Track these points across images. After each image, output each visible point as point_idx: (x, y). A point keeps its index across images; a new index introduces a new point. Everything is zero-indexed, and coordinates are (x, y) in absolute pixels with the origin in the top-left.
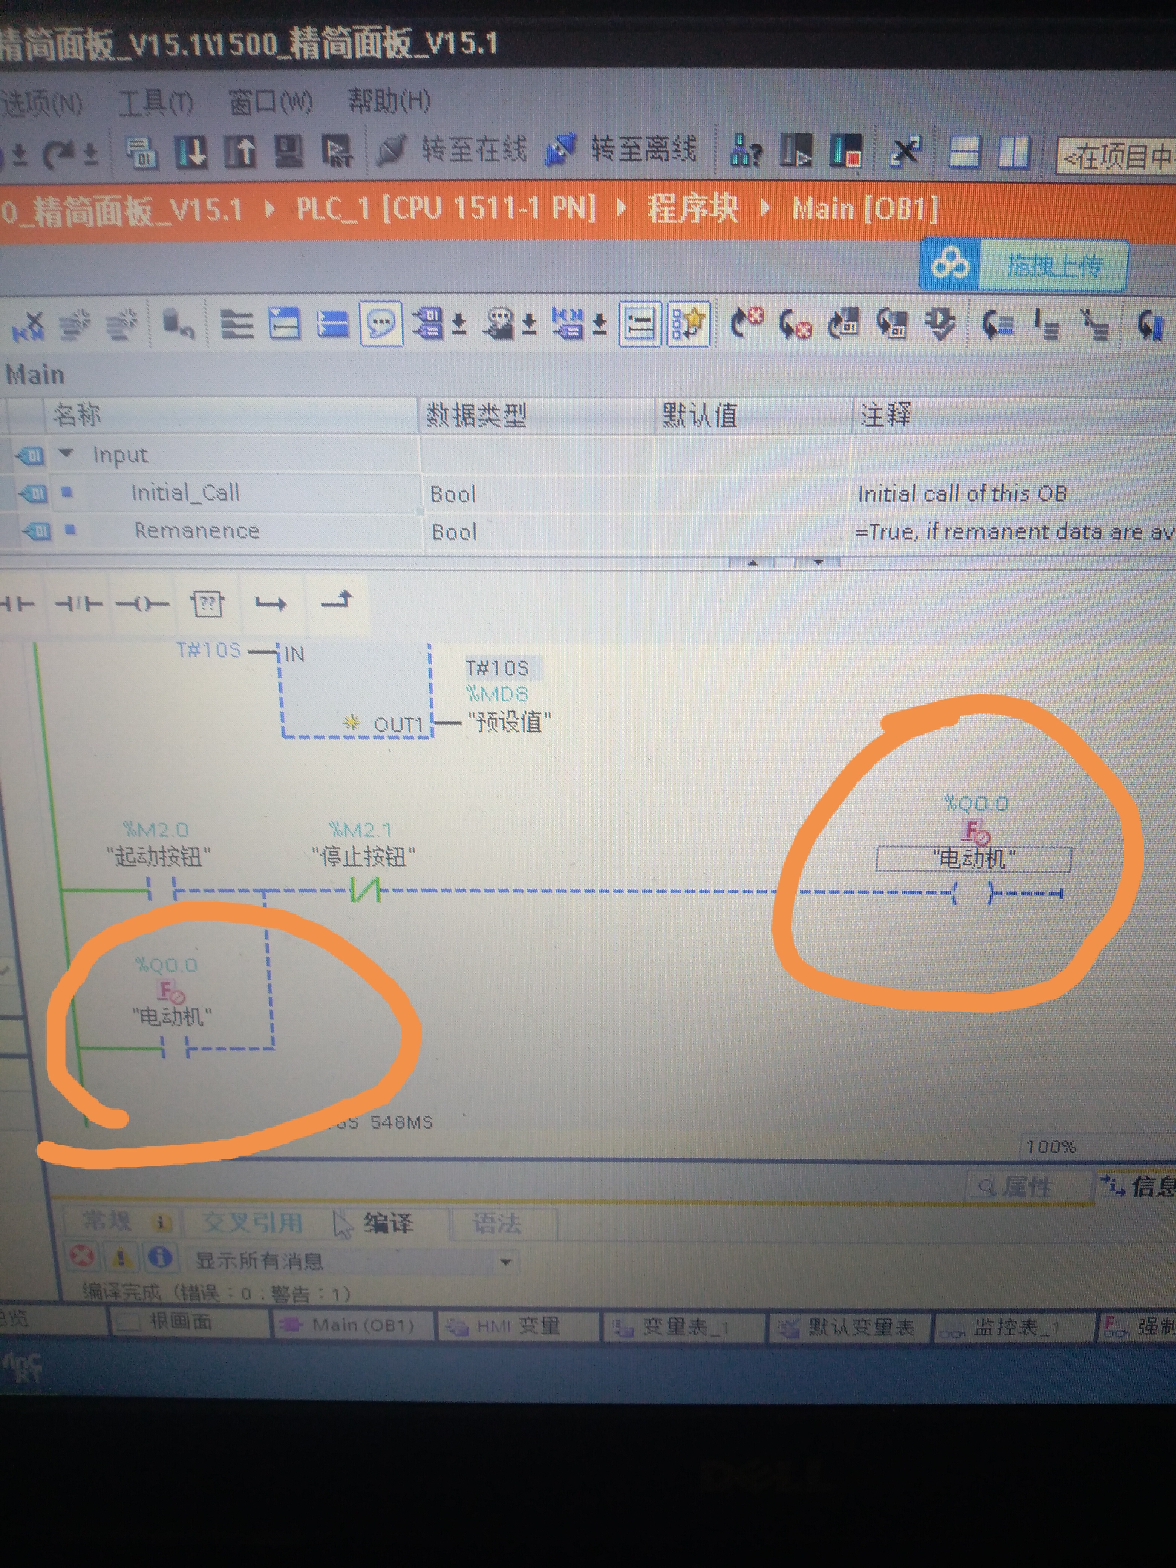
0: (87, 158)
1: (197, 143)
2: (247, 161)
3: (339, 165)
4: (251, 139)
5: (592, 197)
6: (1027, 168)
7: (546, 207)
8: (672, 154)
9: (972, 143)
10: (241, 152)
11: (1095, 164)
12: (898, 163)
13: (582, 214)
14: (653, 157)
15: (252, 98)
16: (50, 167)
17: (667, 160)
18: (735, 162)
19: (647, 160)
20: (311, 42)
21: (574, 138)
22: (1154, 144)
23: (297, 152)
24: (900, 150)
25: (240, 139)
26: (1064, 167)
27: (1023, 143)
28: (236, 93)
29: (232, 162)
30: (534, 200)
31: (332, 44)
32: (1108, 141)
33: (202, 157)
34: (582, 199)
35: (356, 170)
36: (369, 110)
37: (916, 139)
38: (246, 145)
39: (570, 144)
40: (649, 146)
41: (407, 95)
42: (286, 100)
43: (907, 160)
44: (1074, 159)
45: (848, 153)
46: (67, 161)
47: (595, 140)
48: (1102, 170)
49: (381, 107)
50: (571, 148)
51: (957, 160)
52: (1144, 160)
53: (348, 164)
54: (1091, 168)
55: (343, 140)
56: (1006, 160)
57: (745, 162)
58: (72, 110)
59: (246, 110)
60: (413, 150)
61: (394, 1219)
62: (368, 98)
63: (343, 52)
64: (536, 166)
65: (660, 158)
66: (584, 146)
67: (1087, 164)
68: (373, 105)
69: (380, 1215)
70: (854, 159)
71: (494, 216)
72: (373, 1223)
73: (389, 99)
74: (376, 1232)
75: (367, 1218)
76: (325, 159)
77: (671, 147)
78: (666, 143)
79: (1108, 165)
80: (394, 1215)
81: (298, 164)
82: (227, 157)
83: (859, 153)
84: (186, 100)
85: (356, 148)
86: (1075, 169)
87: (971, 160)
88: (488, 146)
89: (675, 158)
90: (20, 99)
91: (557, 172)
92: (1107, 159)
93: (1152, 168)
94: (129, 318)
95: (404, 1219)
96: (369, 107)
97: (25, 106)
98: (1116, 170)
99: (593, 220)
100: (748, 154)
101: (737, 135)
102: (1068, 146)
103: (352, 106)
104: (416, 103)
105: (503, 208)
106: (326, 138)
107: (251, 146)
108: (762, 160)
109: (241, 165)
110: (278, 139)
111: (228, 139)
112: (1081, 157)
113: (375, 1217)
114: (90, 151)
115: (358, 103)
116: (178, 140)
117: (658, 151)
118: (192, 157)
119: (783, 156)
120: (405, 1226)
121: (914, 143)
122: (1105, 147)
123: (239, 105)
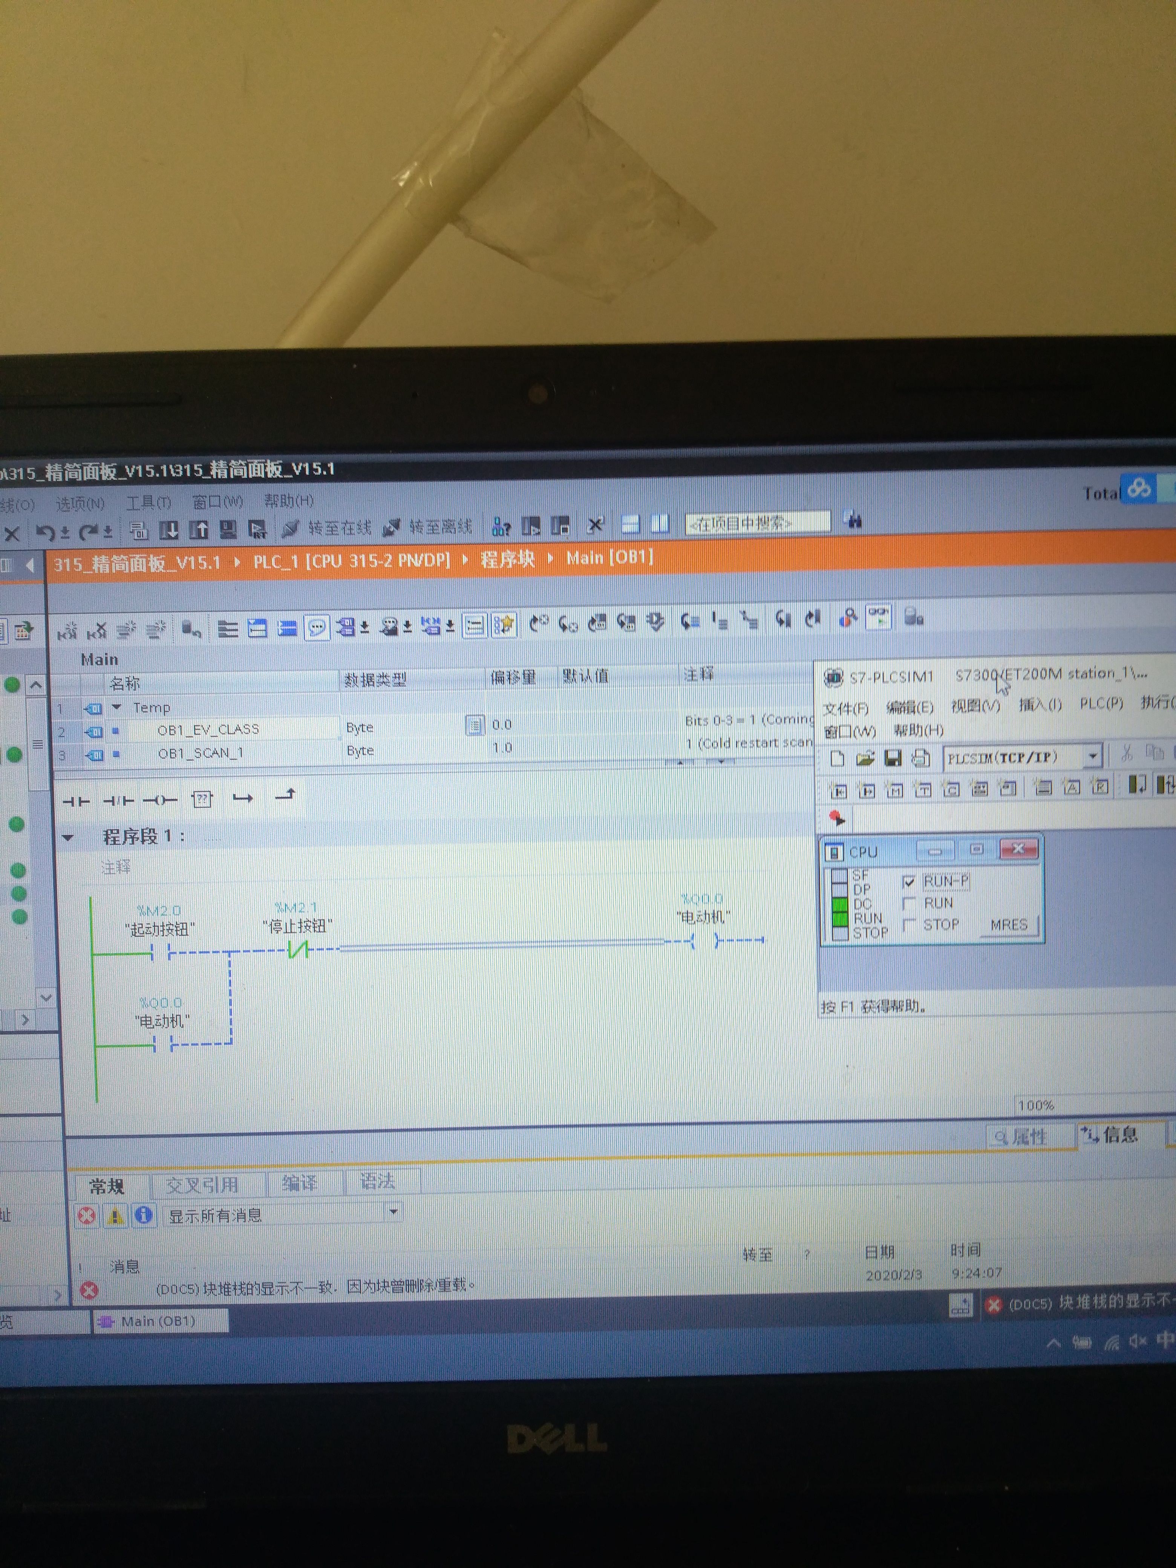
1: (173, 525)
2: (203, 535)
3: (259, 537)
4: (206, 523)
9: (635, 519)
10: (200, 530)
11: (708, 528)
12: (591, 531)
15: (207, 500)
18: (495, 533)
21: (399, 520)
23: (234, 529)
24: (592, 524)
25: (199, 522)
26: (690, 531)
27: (664, 518)
28: (197, 497)
29: (194, 536)
32: (715, 515)
33: (176, 533)
35: (269, 540)
36: (277, 507)
38: (202, 526)
39: (397, 524)
41: (300, 498)
42: (227, 501)
43: (596, 529)
44: (695, 526)
48: (712, 532)
49: (284, 504)
50: (397, 526)
51: (626, 528)
53: (264, 537)
54: (707, 531)
57: (501, 533)
59: (203, 506)
60: (303, 529)
62: (276, 499)
64: (377, 537)
65: (451, 532)
66: (405, 525)
67: (704, 528)
68: (279, 504)
73: (289, 500)
77: (456, 526)
78: (454, 523)
79: (716, 528)
82: (191, 533)
84: (167, 501)
85: (268, 528)
86: (696, 532)
87: (635, 528)
88: (348, 525)
89: (458, 532)
90: (67, 502)
91: (389, 540)
92: (715, 525)
93: (743, 530)
94: (160, 626)
96: (277, 504)
97: (70, 506)
98: (721, 531)
102: (691, 519)
103: (267, 504)
104: (305, 502)
106: (250, 522)
110: (222, 522)
111: (191, 523)
112: (699, 525)
114: (108, 530)
115: (270, 502)
117: (449, 528)
118: (170, 533)
119: (523, 528)
122: (713, 519)
123: (199, 504)
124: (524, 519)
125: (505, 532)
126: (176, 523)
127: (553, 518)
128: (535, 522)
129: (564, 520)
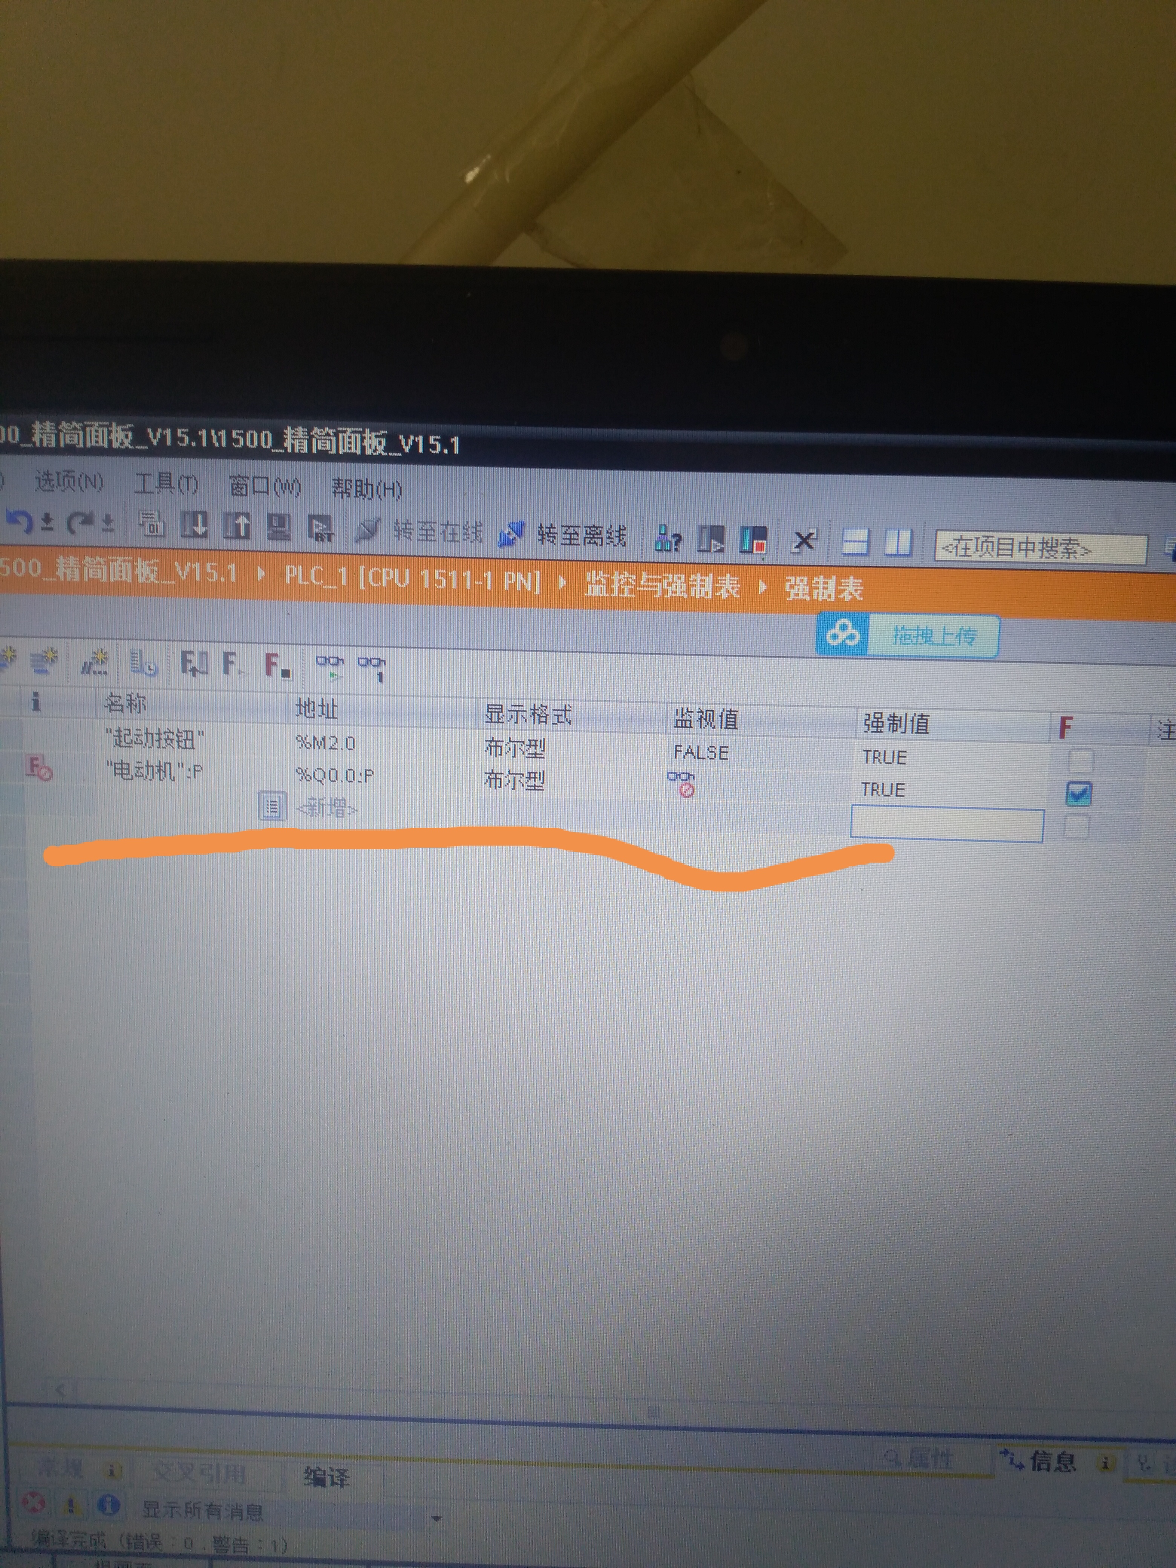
0: (104, 526)
1: (200, 517)
2: (243, 533)
3: (322, 540)
4: (247, 515)
5: (538, 573)
6: (910, 555)
7: (498, 580)
8: (605, 541)
9: (863, 534)
10: (238, 526)
11: (969, 552)
13: (528, 587)
14: (590, 543)
15: (249, 483)
17: (602, 545)
19: (584, 544)
21: (523, 525)
22: (1019, 537)
25: (238, 515)
26: (941, 555)
27: (906, 536)
28: (236, 478)
30: (489, 575)
31: (319, 442)
32: (979, 534)
33: (204, 529)
34: (529, 575)
35: (335, 545)
36: (349, 496)
37: (814, 531)
38: (242, 520)
40: (587, 534)
41: (382, 485)
42: (278, 485)
44: (950, 548)
45: (755, 542)
47: (541, 527)
48: (975, 557)
49: (359, 494)
50: (520, 533)
51: (849, 548)
52: (1012, 550)
53: (329, 540)
54: (966, 556)
55: (325, 519)
56: (891, 549)
58: (95, 487)
59: (244, 492)
60: (386, 531)
61: (332, 1473)
62: (348, 487)
63: (328, 448)
64: (490, 547)
65: (596, 543)
66: (531, 532)
67: (962, 552)
68: (353, 492)
69: (320, 1470)
70: (760, 547)
71: (454, 586)
72: (312, 1477)
73: (367, 488)
74: (315, 1486)
75: (306, 1472)
76: (310, 536)
77: (604, 535)
78: (601, 531)
79: (980, 553)
80: (332, 1470)
81: (287, 538)
83: (765, 542)
84: (192, 482)
85: (337, 527)
86: (952, 557)
87: (862, 548)
88: (450, 529)
89: (608, 544)
90: (51, 477)
91: (507, 552)
92: (979, 548)
93: (1019, 557)
95: (342, 1474)
96: (349, 493)
97: (55, 483)
98: (984, 558)
99: (538, 592)
100: (670, 542)
101: (661, 526)
102: (945, 538)
103: (335, 493)
104: (389, 492)
105: (461, 580)
106: (311, 518)
107: (247, 521)
109: (238, 536)
110: (270, 517)
111: (227, 515)
112: (957, 547)
113: (314, 1471)
114: (108, 520)
115: (339, 490)
116: (184, 514)
117: (594, 538)
118: (196, 528)
119: (700, 543)
120: (342, 1480)
121: (811, 534)
122: (977, 539)
123: (238, 488)
124: (702, 528)
125: (674, 547)
126: (205, 514)
127: (743, 529)
128: (717, 533)
129: (760, 533)
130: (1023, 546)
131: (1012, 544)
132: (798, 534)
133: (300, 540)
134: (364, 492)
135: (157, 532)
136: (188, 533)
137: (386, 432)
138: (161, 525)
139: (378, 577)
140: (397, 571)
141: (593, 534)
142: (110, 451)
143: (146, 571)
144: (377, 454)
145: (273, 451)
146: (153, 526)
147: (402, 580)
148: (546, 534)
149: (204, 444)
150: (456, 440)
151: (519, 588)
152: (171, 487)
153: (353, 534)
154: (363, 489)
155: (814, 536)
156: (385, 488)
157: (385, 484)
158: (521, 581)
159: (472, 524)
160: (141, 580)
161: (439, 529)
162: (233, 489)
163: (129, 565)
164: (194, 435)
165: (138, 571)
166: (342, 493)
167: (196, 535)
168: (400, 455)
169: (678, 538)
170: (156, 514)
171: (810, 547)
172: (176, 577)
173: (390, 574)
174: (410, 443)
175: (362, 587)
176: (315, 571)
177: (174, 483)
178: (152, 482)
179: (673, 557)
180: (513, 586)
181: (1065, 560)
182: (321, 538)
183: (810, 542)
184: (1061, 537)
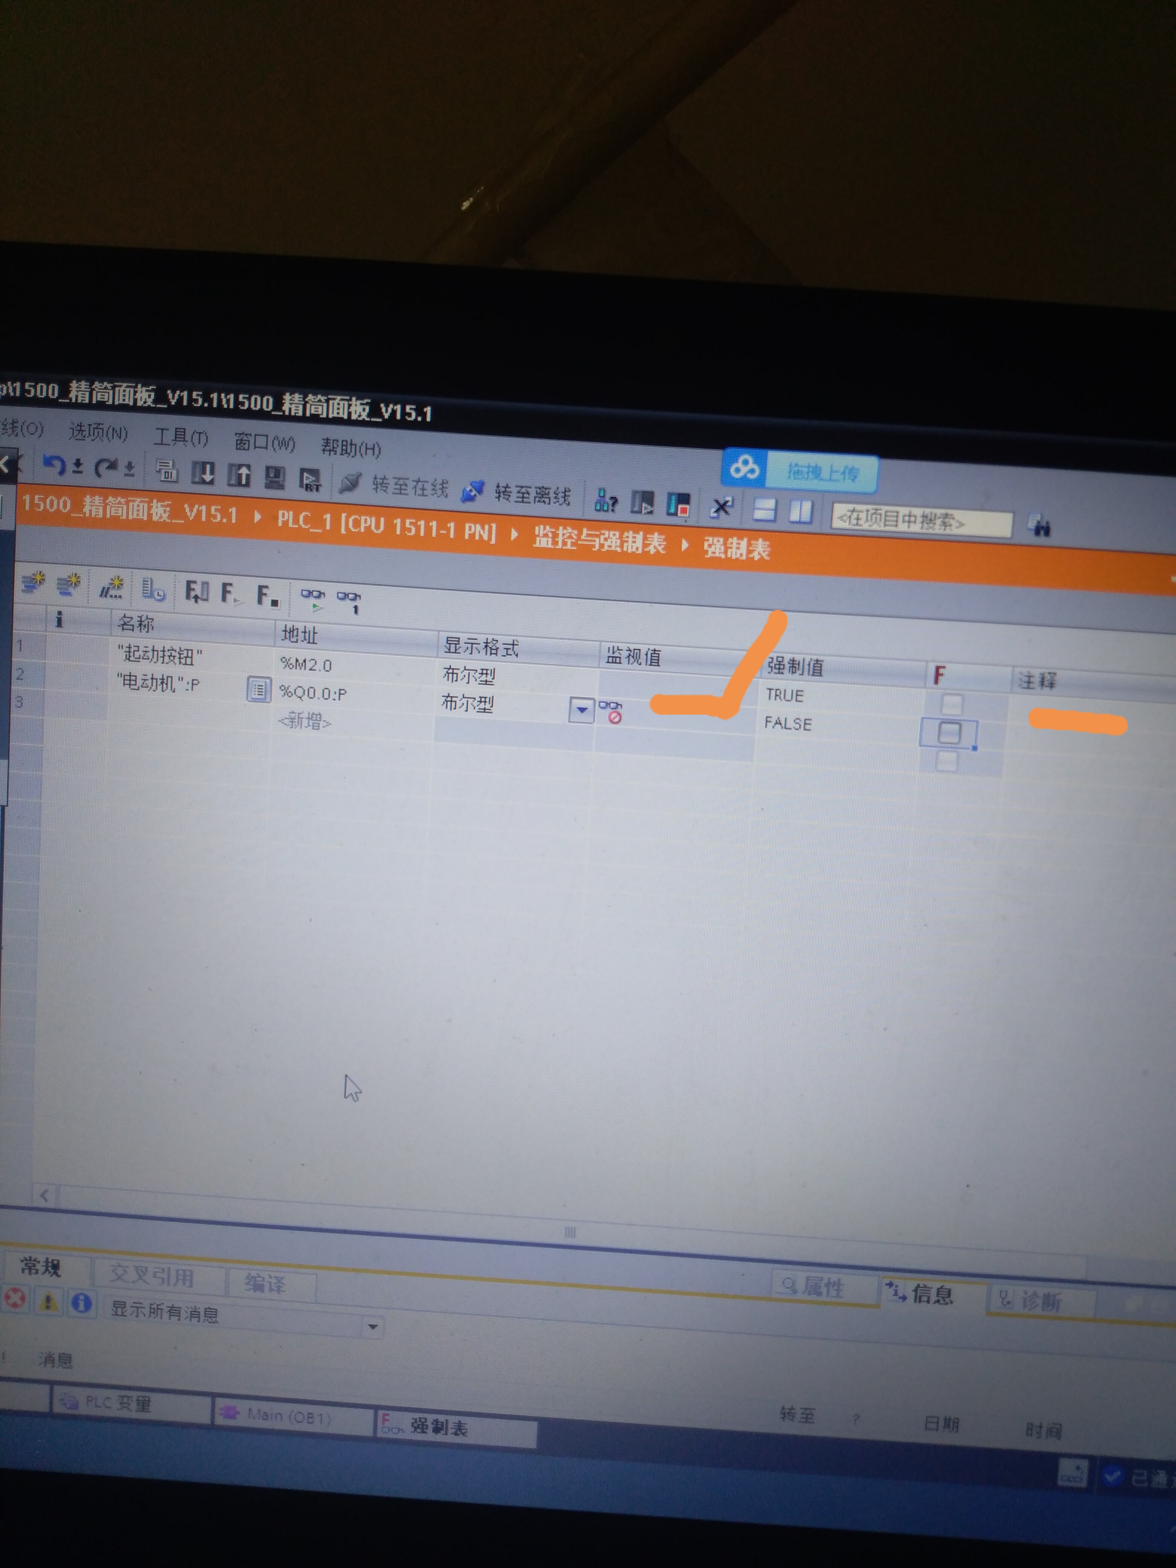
0: (127, 471)
1: (208, 466)
2: (244, 482)
3: (311, 490)
4: (249, 467)
5: (494, 526)
6: (811, 522)
7: (460, 530)
8: (553, 500)
9: (771, 503)
10: (240, 476)
11: (860, 522)
12: (715, 515)
13: (485, 537)
14: (539, 501)
15: (252, 439)
16: (99, 475)
17: (549, 503)
18: (598, 508)
19: (535, 502)
20: (298, 404)
21: (482, 484)
22: (903, 511)
23: (281, 479)
25: (240, 466)
26: (837, 524)
27: (807, 505)
28: (240, 434)
29: (233, 482)
30: (452, 525)
31: (313, 407)
32: (869, 507)
33: (211, 477)
34: (487, 527)
35: (323, 495)
36: (335, 454)
37: (729, 499)
39: (480, 488)
40: (537, 493)
41: (363, 445)
42: (276, 442)
43: (722, 513)
44: (845, 518)
45: (680, 506)
46: (111, 472)
47: (498, 487)
48: (866, 526)
49: (344, 452)
51: (759, 515)
52: (897, 521)
53: (317, 490)
54: (857, 524)
55: (315, 473)
56: (795, 516)
57: (605, 508)
58: (120, 438)
59: (246, 446)
60: (366, 483)
62: (335, 446)
63: (320, 412)
64: (454, 502)
65: (544, 502)
66: (490, 490)
67: (855, 522)
68: (339, 450)
70: (684, 511)
71: (422, 534)
73: (351, 447)
76: (301, 486)
77: (552, 495)
78: (549, 492)
79: (870, 523)
81: (281, 487)
83: (688, 507)
84: (203, 437)
85: (324, 480)
86: (846, 525)
87: (770, 515)
88: (420, 485)
89: (554, 503)
90: (84, 428)
91: (469, 506)
92: (869, 518)
93: (903, 527)
96: (336, 451)
97: (86, 433)
98: (875, 527)
99: (493, 541)
100: (608, 504)
101: (600, 489)
102: (841, 509)
103: (324, 450)
104: (370, 452)
105: (428, 529)
107: (248, 472)
108: (618, 507)
109: (239, 484)
110: (268, 468)
112: (850, 517)
114: (130, 466)
115: (328, 448)
116: (195, 464)
117: (543, 497)
119: (633, 505)
121: (727, 502)
122: (868, 511)
123: (242, 443)
124: (635, 493)
125: (611, 508)
126: (212, 465)
127: (670, 495)
128: (648, 497)
129: (684, 499)
130: (907, 518)
131: (897, 516)
132: (717, 502)
133: (292, 489)
134: (349, 451)
135: (171, 478)
136: (197, 480)
137: (369, 401)
138: (174, 472)
139: (357, 523)
140: (373, 519)
141: (543, 494)
142: (135, 408)
143: (160, 511)
144: (361, 419)
145: (273, 413)
146: (168, 473)
147: (377, 527)
148: (502, 492)
149: (215, 405)
150: (428, 410)
151: (477, 538)
152: (184, 441)
153: (338, 485)
154: (347, 448)
155: (729, 504)
156: (367, 448)
157: (366, 444)
158: (480, 532)
159: (439, 481)
160: (155, 518)
161: (411, 484)
162: (237, 444)
163: (146, 505)
164: (207, 398)
165: (153, 511)
166: (330, 451)
167: (203, 482)
168: (380, 420)
169: (615, 500)
170: (171, 463)
171: (726, 512)
172: (185, 517)
173: (368, 522)
174: (390, 410)
175: (343, 531)
176: (304, 516)
177: (188, 437)
178: (169, 436)
179: (610, 516)
180: (472, 536)
181: (941, 532)
182: (310, 488)
183: (728, 509)
184: (939, 512)
